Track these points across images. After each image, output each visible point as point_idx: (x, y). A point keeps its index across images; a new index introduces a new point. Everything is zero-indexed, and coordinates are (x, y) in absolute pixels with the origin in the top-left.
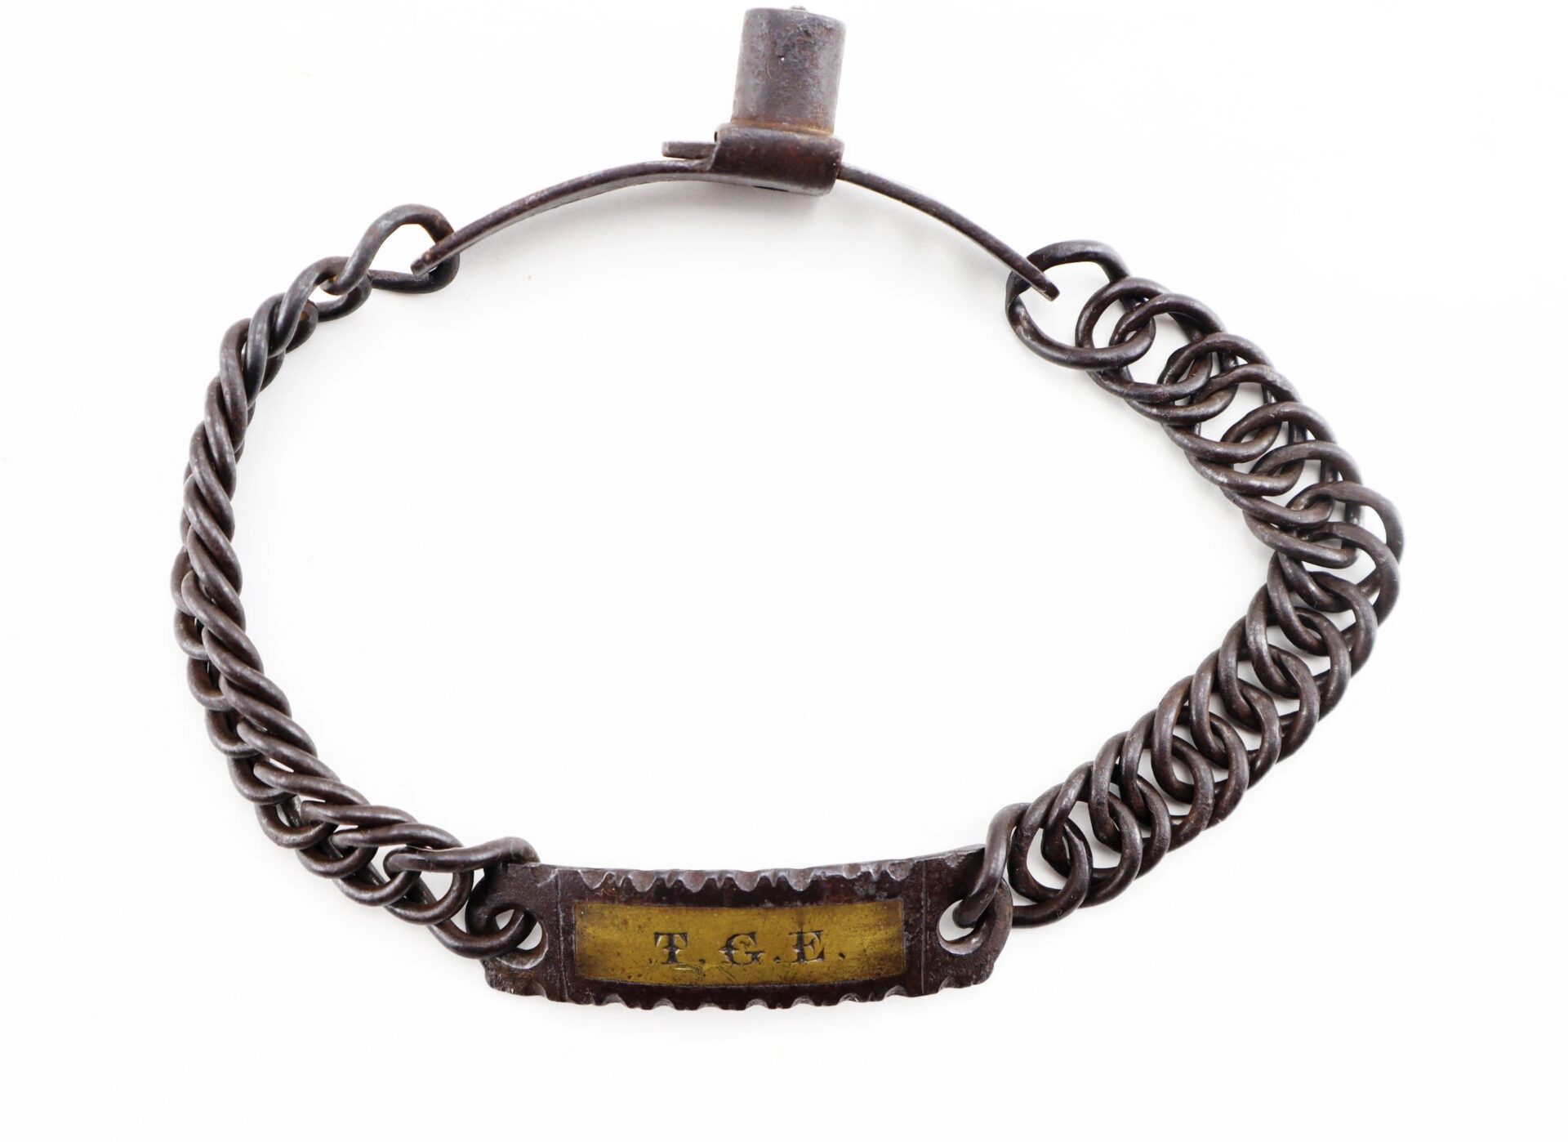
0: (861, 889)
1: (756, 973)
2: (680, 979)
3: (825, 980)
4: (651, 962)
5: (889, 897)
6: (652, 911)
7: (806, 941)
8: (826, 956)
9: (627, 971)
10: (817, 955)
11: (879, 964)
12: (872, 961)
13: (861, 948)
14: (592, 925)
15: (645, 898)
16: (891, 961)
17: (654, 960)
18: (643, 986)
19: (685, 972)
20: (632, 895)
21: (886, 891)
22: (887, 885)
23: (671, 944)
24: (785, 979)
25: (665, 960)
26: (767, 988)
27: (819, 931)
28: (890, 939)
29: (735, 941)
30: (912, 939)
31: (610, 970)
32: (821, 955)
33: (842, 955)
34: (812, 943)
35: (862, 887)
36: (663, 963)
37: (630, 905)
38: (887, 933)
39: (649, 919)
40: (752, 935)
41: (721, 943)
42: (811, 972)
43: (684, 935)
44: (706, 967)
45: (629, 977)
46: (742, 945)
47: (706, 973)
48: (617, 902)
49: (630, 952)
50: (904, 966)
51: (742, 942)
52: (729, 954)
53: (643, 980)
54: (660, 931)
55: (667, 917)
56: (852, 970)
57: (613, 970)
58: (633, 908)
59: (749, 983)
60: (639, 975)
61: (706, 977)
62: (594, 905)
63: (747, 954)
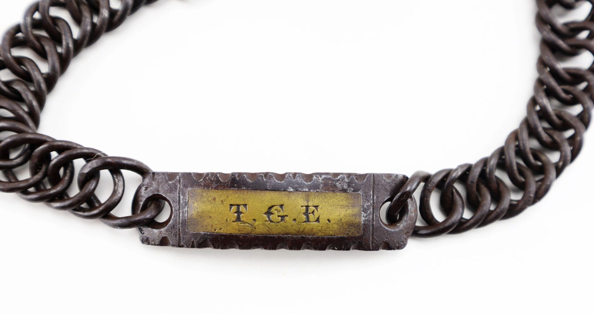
0: (340, 185)
1: (283, 228)
2: (242, 230)
3: (320, 234)
4: (227, 221)
5: (354, 191)
6: (229, 192)
7: (310, 211)
8: (321, 220)
9: (214, 227)
10: (316, 219)
11: (348, 228)
12: (345, 226)
13: (339, 218)
14: (197, 201)
15: (226, 185)
16: (355, 227)
17: (228, 220)
18: (222, 235)
19: (245, 226)
20: (219, 184)
21: (353, 187)
22: (354, 184)
23: (238, 212)
24: (298, 232)
25: (234, 220)
26: (288, 237)
27: (317, 206)
28: (354, 215)
29: (273, 210)
30: (366, 217)
31: (205, 226)
32: (318, 220)
33: (329, 220)
34: (313, 212)
35: (340, 184)
36: (233, 222)
37: (217, 189)
38: (353, 211)
39: (227, 197)
40: (281, 206)
41: (265, 210)
42: (313, 229)
43: (245, 205)
44: (257, 223)
45: (215, 230)
46: (276, 211)
47: (256, 227)
48: (210, 188)
49: (216, 215)
50: (362, 232)
51: (276, 210)
52: (269, 217)
53: (223, 232)
54: (233, 203)
55: (237, 195)
56: (334, 230)
57: (207, 226)
58: (219, 191)
59: (279, 234)
60: (221, 229)
61: (256, 229)
62: (199, 190)
63: (279, 216)
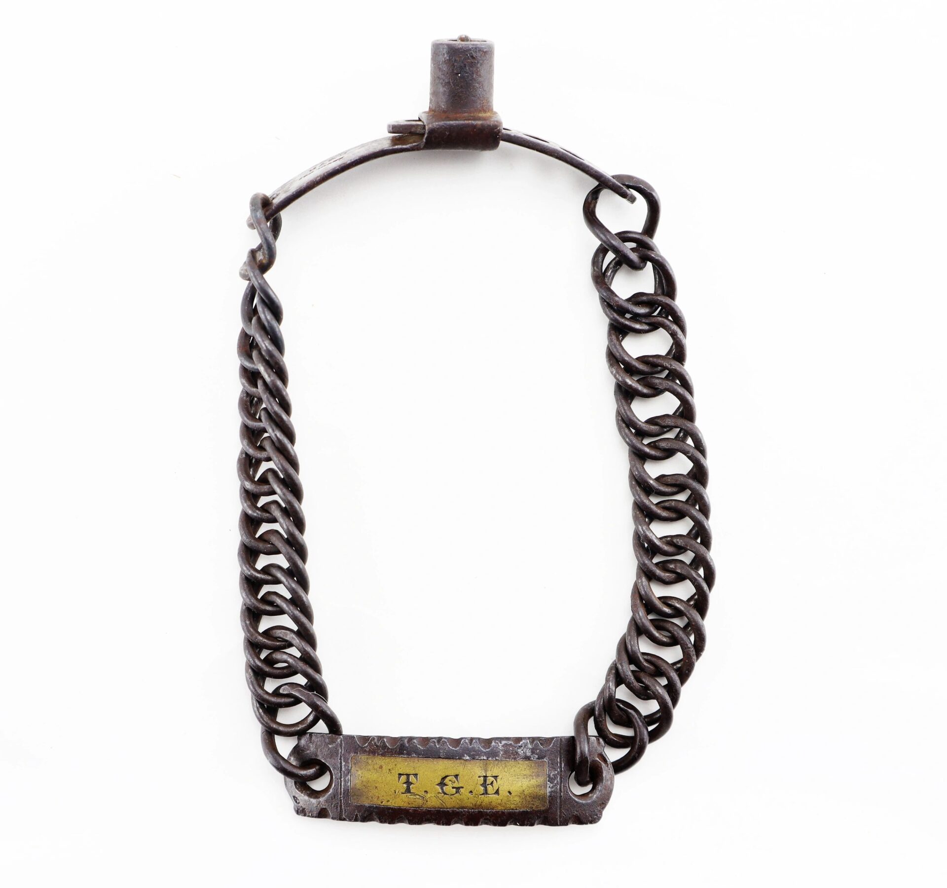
0: (522, 752)
1: (458, 801)
2: (412, 804)
3: (500, 808)
4: (395, 793)
5: (538, 758)
6: (397, 760)
7: (488, 782)
8: (500, 792)
9: (381, 798)
10: (495, 791)
11: (532, 801)
12: (528, 798)
13: (521, 789)
14: (361, 769)
15: (394, 752)
16: (539, 799)
17: (397, 791)
18: (390, 808)
19: (415, 799)
20: (386, 750)
21: (537, 754)
22: (538, 751)
23: (408, 783)
24: (475, 805)
25: (403, 791)
26: (464, 811)
27: (497, 776)
28: (539, 785)
29: (447, 781)
30: (552, 788)
31: (370, 798)
32: (497, 792)
33: (510, 792)
34: (492, 783)
35: (522, 750)
36: (402, 793)
37: (384, 756)
38: (537, 781)
39: (396, 765)
40: (456, 776)
41: (439, 781)
42: (491, 802)
43: (416, 775)
44: (429, 795)
45: (382, 802)
46: (450, 782)
47: (428, 800)
48: (376, 755)
49: (383, 786)
50: (547, 804)
51: (450, 781)
52: (442, 789)
53: (390, 804)
54: (402, 773)
55: (406, 764)
56: (515, 803)
57: (372, 798)
58: (386, 758)
59: (454, 807)
60: (388, 801)
61: (428, 802)
62: (363, 757)
63: (453, 788)
